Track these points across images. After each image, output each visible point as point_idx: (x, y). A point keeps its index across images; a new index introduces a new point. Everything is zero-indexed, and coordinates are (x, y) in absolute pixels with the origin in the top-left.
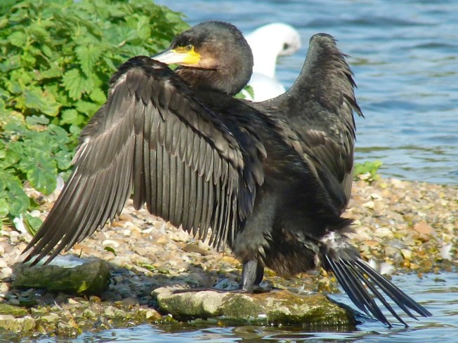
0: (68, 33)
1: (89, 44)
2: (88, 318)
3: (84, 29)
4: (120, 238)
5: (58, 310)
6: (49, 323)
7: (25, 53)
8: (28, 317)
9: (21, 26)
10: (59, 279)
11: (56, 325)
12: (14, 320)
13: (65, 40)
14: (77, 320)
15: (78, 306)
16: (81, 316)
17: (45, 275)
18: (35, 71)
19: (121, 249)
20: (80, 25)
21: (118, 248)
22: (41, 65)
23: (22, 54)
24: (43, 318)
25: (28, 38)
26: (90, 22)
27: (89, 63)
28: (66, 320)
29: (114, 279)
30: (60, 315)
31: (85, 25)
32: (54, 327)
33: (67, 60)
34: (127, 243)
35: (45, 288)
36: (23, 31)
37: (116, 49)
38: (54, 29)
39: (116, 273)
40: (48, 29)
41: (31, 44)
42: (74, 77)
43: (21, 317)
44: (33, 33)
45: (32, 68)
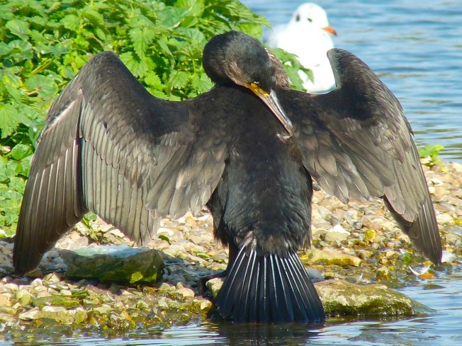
0: (122, 16)
1: (143, 27)
2: (141, 309)
3: (138, 11)
4: (175, 226)
5: (111, 301)
6: (101, 315)
7: (78, 37)
8: (80, 309)
9: (74, 9)
10: (112, 269)
11: (109, 317)
12: (66, 312)
13: (119, 23)
14: (129, 311)
15: (131, 297)
16: (134, 307)
17: (97, 266)
18: (88, 54)
19: (176, 237)
20: (134, 7)
21: (172, 236)
22: (95, 49)
23: (75, 37)
24: (96, 309)
25: (82, 21)
26: (144, 4)
27: (142, 45)
28: (118, 312)
29: (168, 269)
30: (112, 306)
31: (139, 7)
32: (107, 319)
33: (121, 43)
34: (182, 231)
35: (97, 278)
36: (75, 14)
37: (171, 32)
38: (107, 11)
39: (171, 262)
40: (101, 11)
41: (84, 27)
42: (128, 60)
43: (73, 308)
44: (86, 17)
45: (85, 51)
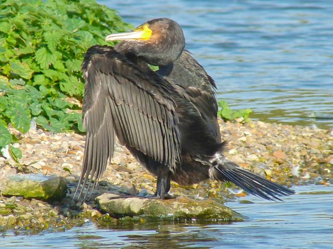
0: (39, 23)
1: (52, 30)
2: (52, 216)
3: (51, 21)
4: (74, 162)
5: (31, 211)
6: (26, 220)
7: (9, 37)
8: (11, 216)
9: (7, 18)
10: (33, 190)
11: (31, 221)
12: (2, 217)
13: (37, 28)
14: (44, 217)
15: (45, 208)
16: (47, 215)
17: (23, 187)
18: (15, 48)
19: (74, 169)
20: (47, 17)
21: (72, 169)
22: (20, 45)
23: (7, 37)
24: (22, 216)
25: (12, 27)
26: (54, 16)
27: (53, 44)
28: (37, 217)
29: (69, 190)
30: (33, 214)
31: (51, 18)
32: (29, 222)
33: (38, 41)
34: (79, 165)
35: (23, 196)
36: (7, 21)
37: (71, 34)
38: (29, 20)
39: (71, 185)
40: (25, 20)
41: (13, 31)
42: (43, 53)
43: (6, 215)
44: (15, 23)
45: (13, 47)
